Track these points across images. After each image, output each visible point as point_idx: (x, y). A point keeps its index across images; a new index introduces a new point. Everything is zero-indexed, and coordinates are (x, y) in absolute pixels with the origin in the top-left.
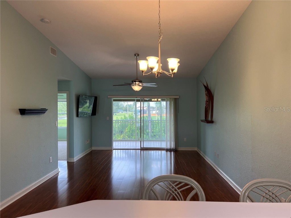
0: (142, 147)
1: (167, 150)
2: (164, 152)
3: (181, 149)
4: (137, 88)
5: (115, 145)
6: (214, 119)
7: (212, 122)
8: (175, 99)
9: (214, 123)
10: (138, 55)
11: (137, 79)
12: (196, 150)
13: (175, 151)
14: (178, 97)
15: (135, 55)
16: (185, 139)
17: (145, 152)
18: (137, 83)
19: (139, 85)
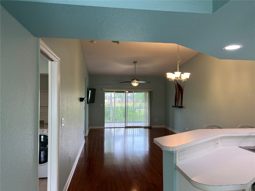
0: (126, 126)
1: (145, 128)
2: (142, 129)
3: (153, 127)
4: (135, 84)
5: (106, 125)
6: (183, 105)
7: (181, 107)
8: (150, 91)
9: (183, 108)
10: (136, 62)
11: (135, 79)
12: (164, 127)
13: (150, 128)
14: (152, 90)
15: (134, 62)
16: (157, 120)
17: (128, 129)
18: (135, 81)
19: (136, 82)
